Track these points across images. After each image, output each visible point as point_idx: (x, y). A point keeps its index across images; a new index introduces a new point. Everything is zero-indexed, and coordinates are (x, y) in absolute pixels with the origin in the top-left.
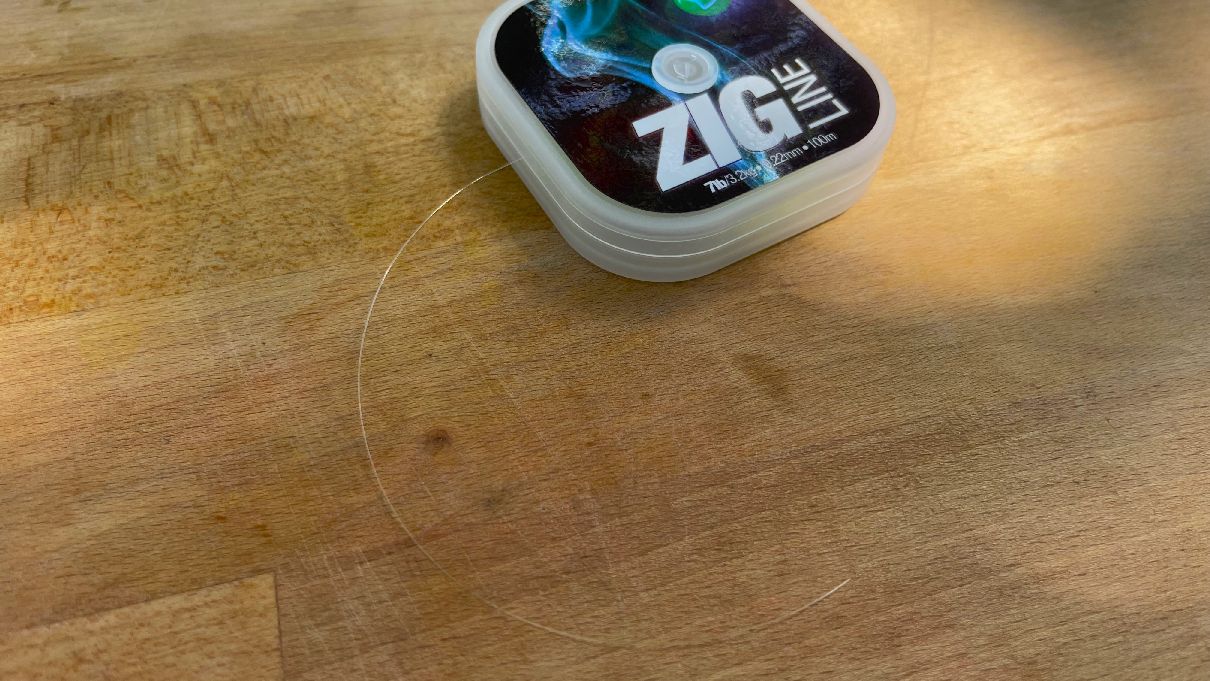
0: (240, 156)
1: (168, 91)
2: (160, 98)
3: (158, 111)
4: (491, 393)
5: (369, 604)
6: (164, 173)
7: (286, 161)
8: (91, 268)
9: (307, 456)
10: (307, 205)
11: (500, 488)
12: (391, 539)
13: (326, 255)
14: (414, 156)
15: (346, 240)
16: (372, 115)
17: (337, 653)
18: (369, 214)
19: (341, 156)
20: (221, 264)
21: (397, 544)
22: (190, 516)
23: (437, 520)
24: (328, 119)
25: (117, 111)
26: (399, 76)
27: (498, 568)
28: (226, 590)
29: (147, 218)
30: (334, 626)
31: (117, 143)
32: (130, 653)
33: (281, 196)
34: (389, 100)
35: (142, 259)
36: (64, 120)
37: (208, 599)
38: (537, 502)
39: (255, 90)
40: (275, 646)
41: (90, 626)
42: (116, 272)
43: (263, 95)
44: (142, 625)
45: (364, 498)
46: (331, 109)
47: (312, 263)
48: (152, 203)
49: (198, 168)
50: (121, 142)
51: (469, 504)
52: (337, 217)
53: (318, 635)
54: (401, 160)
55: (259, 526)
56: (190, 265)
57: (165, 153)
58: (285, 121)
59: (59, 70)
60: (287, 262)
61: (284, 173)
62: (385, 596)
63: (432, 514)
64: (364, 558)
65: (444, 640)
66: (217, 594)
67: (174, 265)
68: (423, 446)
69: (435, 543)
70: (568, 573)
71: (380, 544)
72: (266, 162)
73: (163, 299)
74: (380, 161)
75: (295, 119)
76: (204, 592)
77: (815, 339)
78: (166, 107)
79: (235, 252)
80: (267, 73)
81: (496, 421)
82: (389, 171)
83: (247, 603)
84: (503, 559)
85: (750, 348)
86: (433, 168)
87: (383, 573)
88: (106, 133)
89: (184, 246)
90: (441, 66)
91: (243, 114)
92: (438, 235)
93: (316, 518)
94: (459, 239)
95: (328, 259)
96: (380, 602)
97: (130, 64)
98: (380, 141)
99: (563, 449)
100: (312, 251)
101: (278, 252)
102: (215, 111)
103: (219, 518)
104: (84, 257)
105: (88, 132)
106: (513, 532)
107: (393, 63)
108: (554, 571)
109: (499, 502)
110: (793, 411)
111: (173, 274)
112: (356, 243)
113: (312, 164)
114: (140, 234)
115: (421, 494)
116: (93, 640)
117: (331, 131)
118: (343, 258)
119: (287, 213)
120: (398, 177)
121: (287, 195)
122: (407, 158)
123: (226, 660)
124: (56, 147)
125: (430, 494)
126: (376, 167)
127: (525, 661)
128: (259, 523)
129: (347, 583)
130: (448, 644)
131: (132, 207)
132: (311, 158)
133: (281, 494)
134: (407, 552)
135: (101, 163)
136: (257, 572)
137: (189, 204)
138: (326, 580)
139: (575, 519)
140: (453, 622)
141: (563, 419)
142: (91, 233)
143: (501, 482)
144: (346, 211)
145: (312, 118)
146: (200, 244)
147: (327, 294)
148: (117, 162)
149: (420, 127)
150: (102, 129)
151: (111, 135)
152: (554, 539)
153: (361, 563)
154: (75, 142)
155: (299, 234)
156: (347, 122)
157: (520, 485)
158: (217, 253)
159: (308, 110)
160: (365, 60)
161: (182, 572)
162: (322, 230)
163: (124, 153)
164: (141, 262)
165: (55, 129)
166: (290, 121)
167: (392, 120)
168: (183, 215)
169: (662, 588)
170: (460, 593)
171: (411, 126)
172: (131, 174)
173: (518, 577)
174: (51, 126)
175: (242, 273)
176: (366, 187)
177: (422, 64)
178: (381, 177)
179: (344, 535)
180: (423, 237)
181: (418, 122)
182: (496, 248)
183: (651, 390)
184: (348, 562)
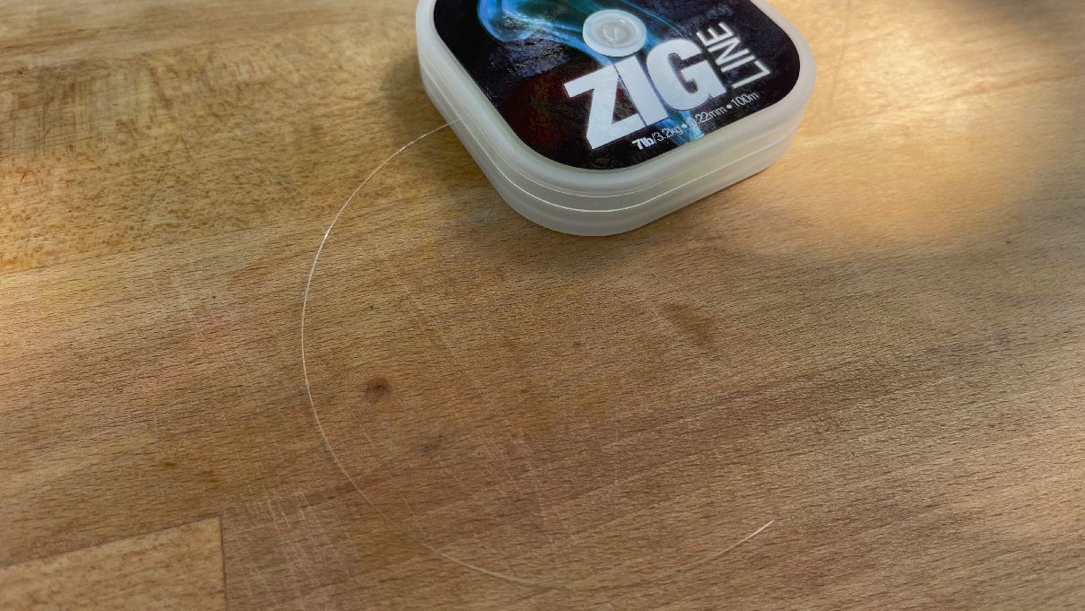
0: (194, 120)
1: (129, 60)
2: (121, 67)
3: (119, 78)
4: (428, 343)
5: (310, 547)
6: (122, 137)
7: (238, 125)
8: (52, 226)
9: (253, 404)
10: (258, 165)
11: (438, 434)
12: (332, 484)
13: (275, 213)
14: (359, 118)
15: (293, 198)
16: (320, 80)
17: (279, 595)
18: (315, 173)
19: (290, 119)
20: (174, 222)
21: (338, 489)
22: (141, 462)
23: (377, 465)
24: (279, 85)
25: (79, 79)
26: (346, 43)
27: (434, 512)
28: (174, 534)
29: (105, 179)
30: (276, 568)
31: (80, 108)
32: (81, 595)
33: (233, 157)
34: (335, 67)
35: (99, 218)
36: (31, 88)
37: (157, 543)
38: (472, 448)
39: (210, 59)
40: (219, 588)
41: (45, 568)
42: (75, 230)
43: (217, 62)
44: (93, 568)
45: (308, 444)
46: (281, 75)
47: (261, 220)
48: (111, 165)
49: (155, 132)
50: (83, 108)
51: (407, 449)
52: (285, 177)
53: (261, 577)
54: (347, 122)
55: (205, 473)
56: (145, 223)
57: (124, 118)
58: (238, 87)
59: (29, 42)
60: (238, 219)
61: (236, 135)
62: (325, 538)
63: (372, 459)
64: (306, 502)
65: (382, 581)
66: (164, 538)
67: (131, 224)
68: (364, 394)
69: (374, 487)
70: (502, 516)
71: (322, 489)
72: (219, 126)
73: (118, 255)
74: (326, 123)
75: (247, 85)
76: (153, 536)
77: (739, 290)
78: (126, 74)
79: (188, 210)
80: (221, 42)
81: (434, 370)
82: (334, 132)
83: (194, 546)
84: (439, 502)
85: (679, 298)
86: (376, 130)
87: (324, 516)
88: (70, 100)
89: (140, 205)
90: (385, 35)
91: (198, 80)
92: (380, 192)
93: (260, 464)
94: (401, 197)
95: (277, 216)
96: (321, 545)
97: (93, 35)
98: (326, 105)
99: (498, 395)
100: (260, 208)
101: (228, 210)
102: (172, 78)
103: (168, 465)
104: (46, 216)
105: (52, 99)
106: (450, 477)
107: (340, 31)
108: (489, 514)
109: (436, 447)
110: (717, 358)
111: (130, 232)
112: (302, 201)
113: (262, 126)
114: (99, 193)
115: (363, 441)
116: (47, 582)
117: (281, 96)
118: (290, 215)
119: (237, 173)
120: (343, 139)
121: (237, 157)
122: (352, 121)
123: (173, 601)
124: (22, 113)
125: (370, 440)
126: (322, 128)
127: (461, 602)
128: (207, 469)
129: (289, 526)
130: (385, 585)
131: (92, 169)
132: (261, 121)
133: (228, 440)
134: (348, 496)
135: (64, 128)
136: (204, 516)
137: (146, 165)
138: (269, 524)
139: (508, 464)
140: (390, 564)
141: (499, 366)
142: (53, 193)
143: (438, 429)
144: (293, 171)
145: (263, 84)
146: (155, 203)
147: (275, 249)
148: (78, 127)
149: (364, 91)
150: (65, 96)
151: (74, 101)
152: (489, 483)
153: (304, 507)
154: (40, 109)
155: (248, 193)
156: (296, 87)
157: (456, 432)
158: (170, 212)
159: (259, 76)
160: (314, 29)
161: (131, 517)
162: (271, 189)
163: (86, 119)
164: (98, 221)
165: (22, 96)
166: (243, 87)
167: (338, 84)
168: (140, 176)
169: (592, 531)
170: (399, 536)
171: (356, 90)
172: (91, 138)
173: (453, 521)
174: (19, 94)
175: (194, 231)
176: (314, 147)
177: (368, 32)
178: (327, 139)
179: (287, 480)
180: (366, 195)
181: (364, 86)
182: (435, 205)
183: (583, 340)
184: (290, 507)
